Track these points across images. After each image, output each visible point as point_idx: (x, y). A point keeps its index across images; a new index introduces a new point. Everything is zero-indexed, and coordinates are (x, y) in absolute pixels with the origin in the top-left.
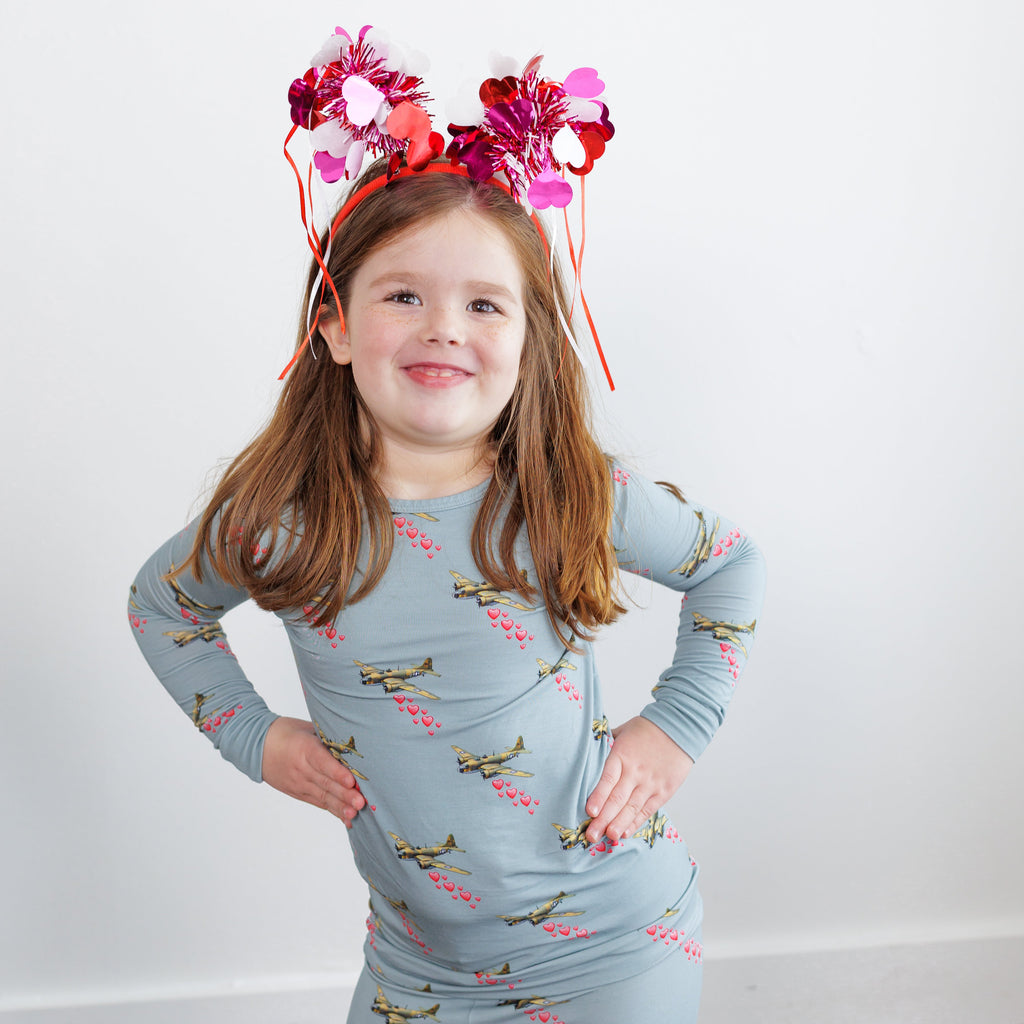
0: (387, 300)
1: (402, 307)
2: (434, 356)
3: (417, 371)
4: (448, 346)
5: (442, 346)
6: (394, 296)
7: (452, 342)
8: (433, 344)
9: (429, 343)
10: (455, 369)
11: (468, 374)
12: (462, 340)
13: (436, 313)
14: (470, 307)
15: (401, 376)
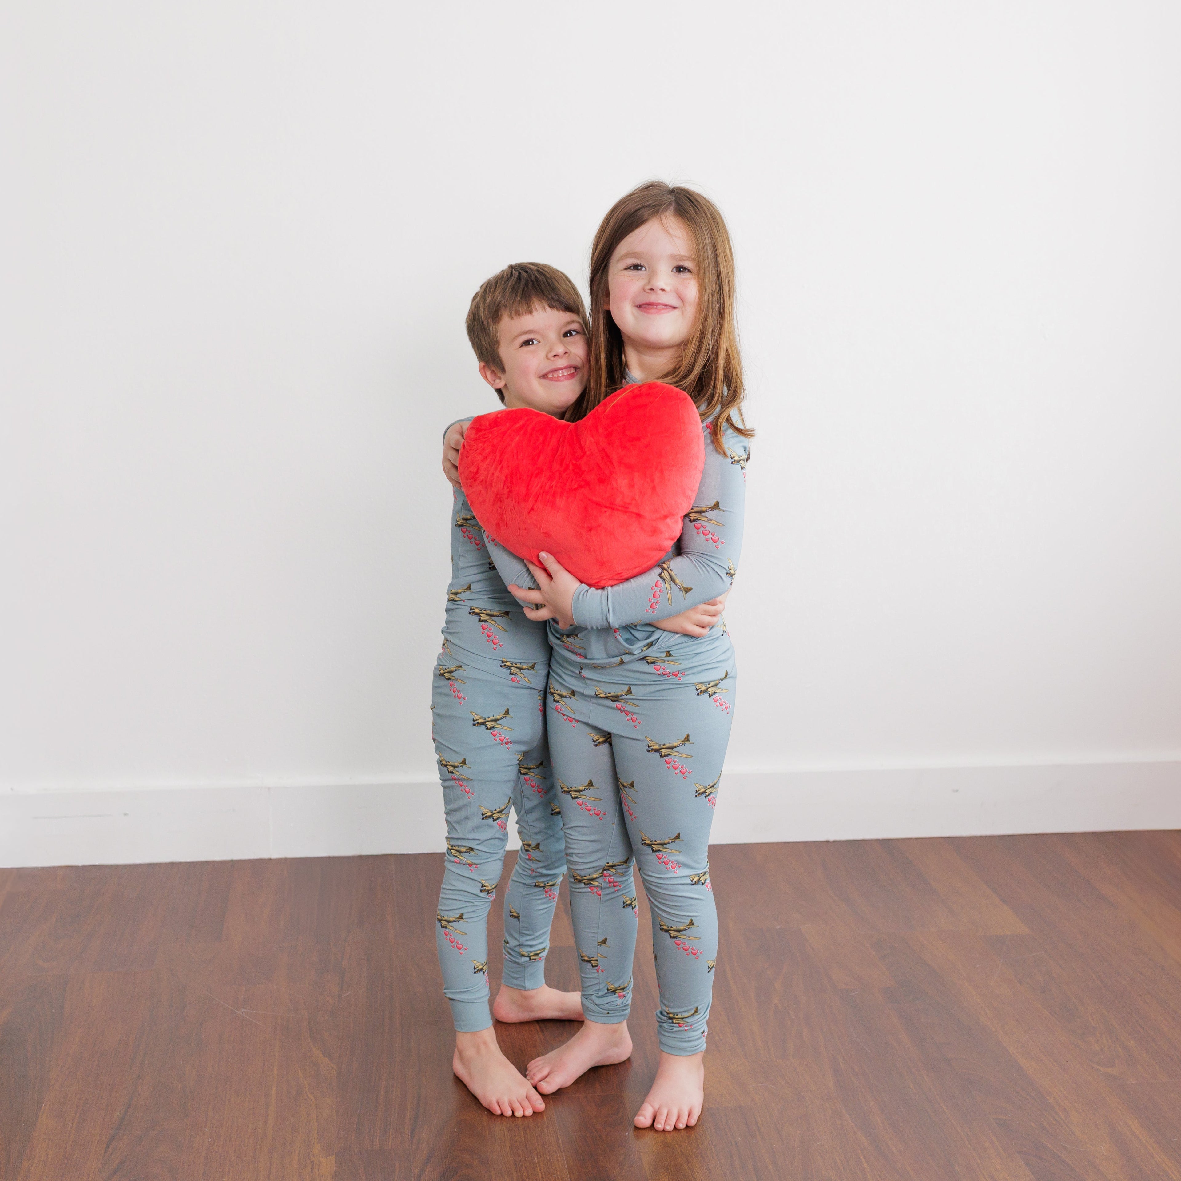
0: (626, 269)
1: (635, 273)
2: (653, 298)
3: (644, 307)
4: (660, 292)
5: (656, 293)
6: (631, 267)
7: (662, 290)
8: (652, 292)
9: (649, 291)
10: (666, 305)
11: (675, 308)
12: (667, 288)
13: (653, 274)
14: (675, 270)
15: (636, 311)
